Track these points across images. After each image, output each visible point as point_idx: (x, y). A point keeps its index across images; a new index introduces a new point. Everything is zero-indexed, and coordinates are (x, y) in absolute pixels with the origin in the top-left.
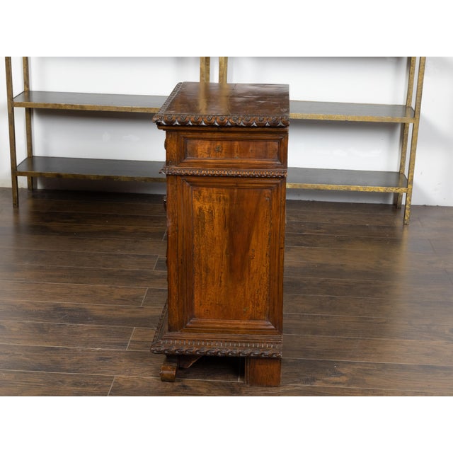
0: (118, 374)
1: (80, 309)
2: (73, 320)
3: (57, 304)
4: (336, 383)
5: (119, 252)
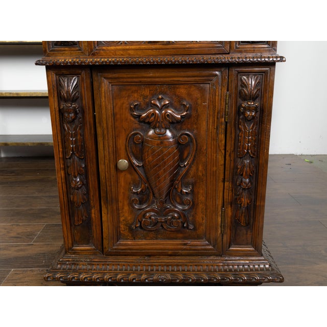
5: (36, 194)
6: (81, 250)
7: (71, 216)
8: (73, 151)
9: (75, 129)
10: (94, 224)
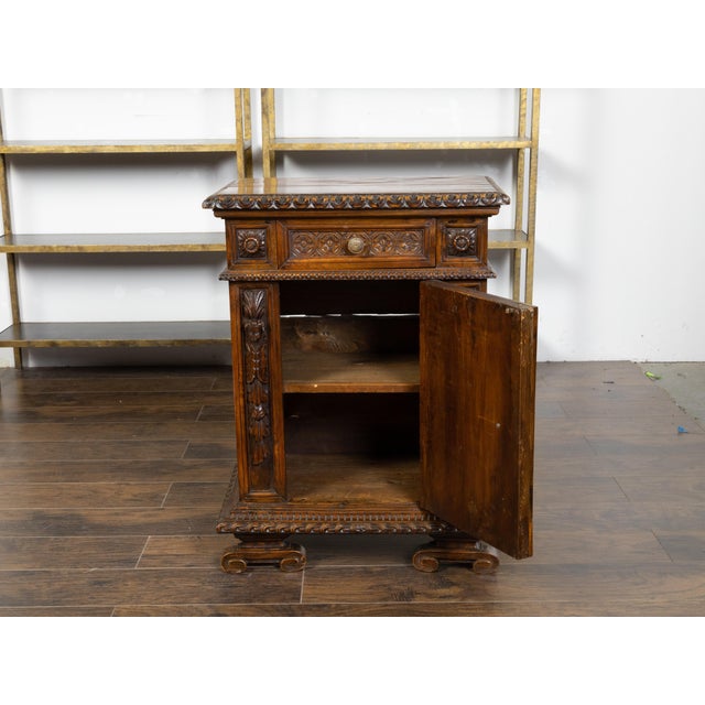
0: (120, 603)
1: (72, 515)
2: (60, 531)
3: (39, 511)
4: (445, 597)
6: (260, 497)
7: (249, 452)
8: (256, 374)
9: (260, 350)
10: (277, 463)
